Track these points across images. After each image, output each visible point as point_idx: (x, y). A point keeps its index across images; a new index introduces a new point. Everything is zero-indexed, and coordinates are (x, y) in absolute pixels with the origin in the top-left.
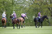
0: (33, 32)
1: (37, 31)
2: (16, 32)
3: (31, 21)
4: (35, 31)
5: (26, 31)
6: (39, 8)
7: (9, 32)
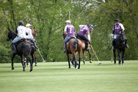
0: (111, 76)
1: (121, 74)
2: (64, 77)
3: (105, 48)
4: (114, 72)
5: (91, 72)
6: (125, 10)
7: (47, 75)
